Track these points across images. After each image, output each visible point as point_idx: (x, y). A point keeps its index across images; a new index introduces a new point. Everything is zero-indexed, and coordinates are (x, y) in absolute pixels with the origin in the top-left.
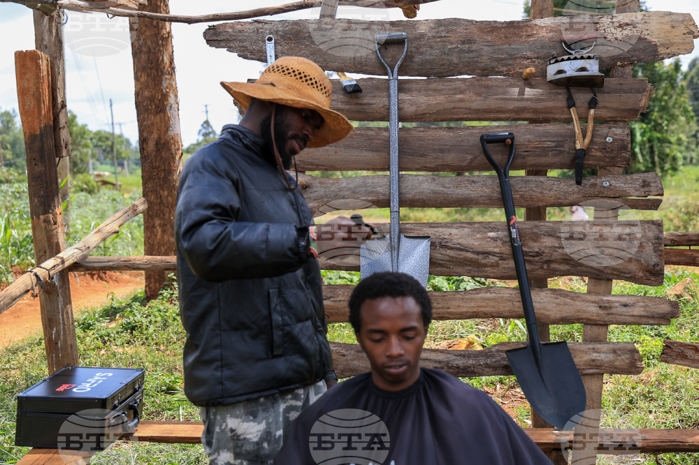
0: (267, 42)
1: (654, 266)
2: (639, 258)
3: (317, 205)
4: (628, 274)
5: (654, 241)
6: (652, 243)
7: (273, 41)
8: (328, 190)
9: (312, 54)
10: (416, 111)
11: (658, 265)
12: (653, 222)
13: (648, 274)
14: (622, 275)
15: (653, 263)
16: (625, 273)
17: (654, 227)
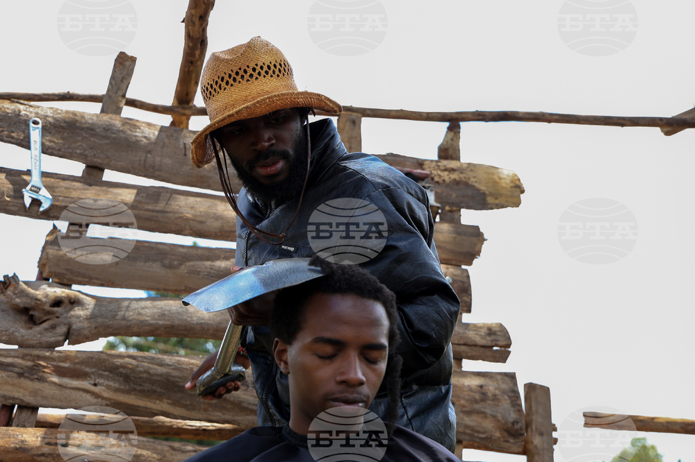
0: (32, 125)
1: (513, 423)
2: (495, 413)
3: (88, 325)
4: (483, 433)
5: (511, 394)
6: (508, 396)
7: (40, 126)
8: (104, 309)
9: (91, 148)
10: (222, 227)
11: (517, 422)
12: (506, 374)
13: (506, 434)
14: (476, 434)
15: (511, 420)
16: (478, 432)
17: (506, 378)
